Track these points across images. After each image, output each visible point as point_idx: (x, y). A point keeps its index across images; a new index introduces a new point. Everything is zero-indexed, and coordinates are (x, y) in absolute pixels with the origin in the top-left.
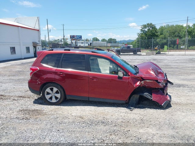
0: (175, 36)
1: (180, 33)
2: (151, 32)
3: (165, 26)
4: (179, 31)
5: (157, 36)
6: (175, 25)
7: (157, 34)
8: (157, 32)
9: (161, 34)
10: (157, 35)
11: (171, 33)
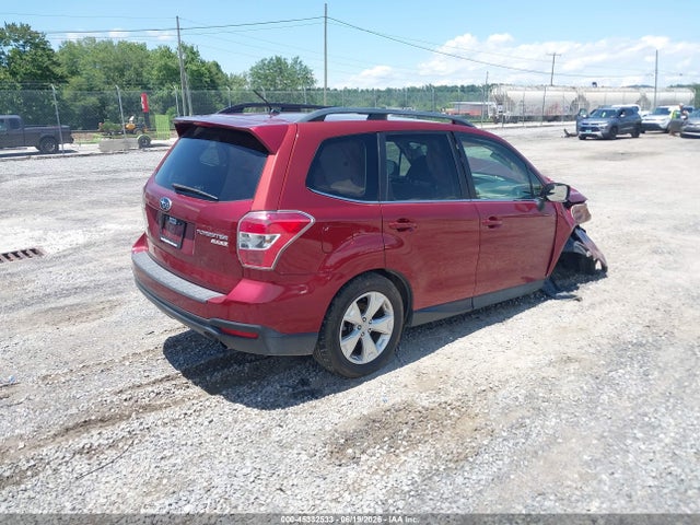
0: (129, 83)
1: (145, 74)
2: (34, 60)
3: (79, 43)
4: (137, 66)
5: (61, 79)
6: (115, 43)
7: (58, 71)
8: (59, 65)
9: (74, 73)
10: (62, 77)
11: (110, 69)
